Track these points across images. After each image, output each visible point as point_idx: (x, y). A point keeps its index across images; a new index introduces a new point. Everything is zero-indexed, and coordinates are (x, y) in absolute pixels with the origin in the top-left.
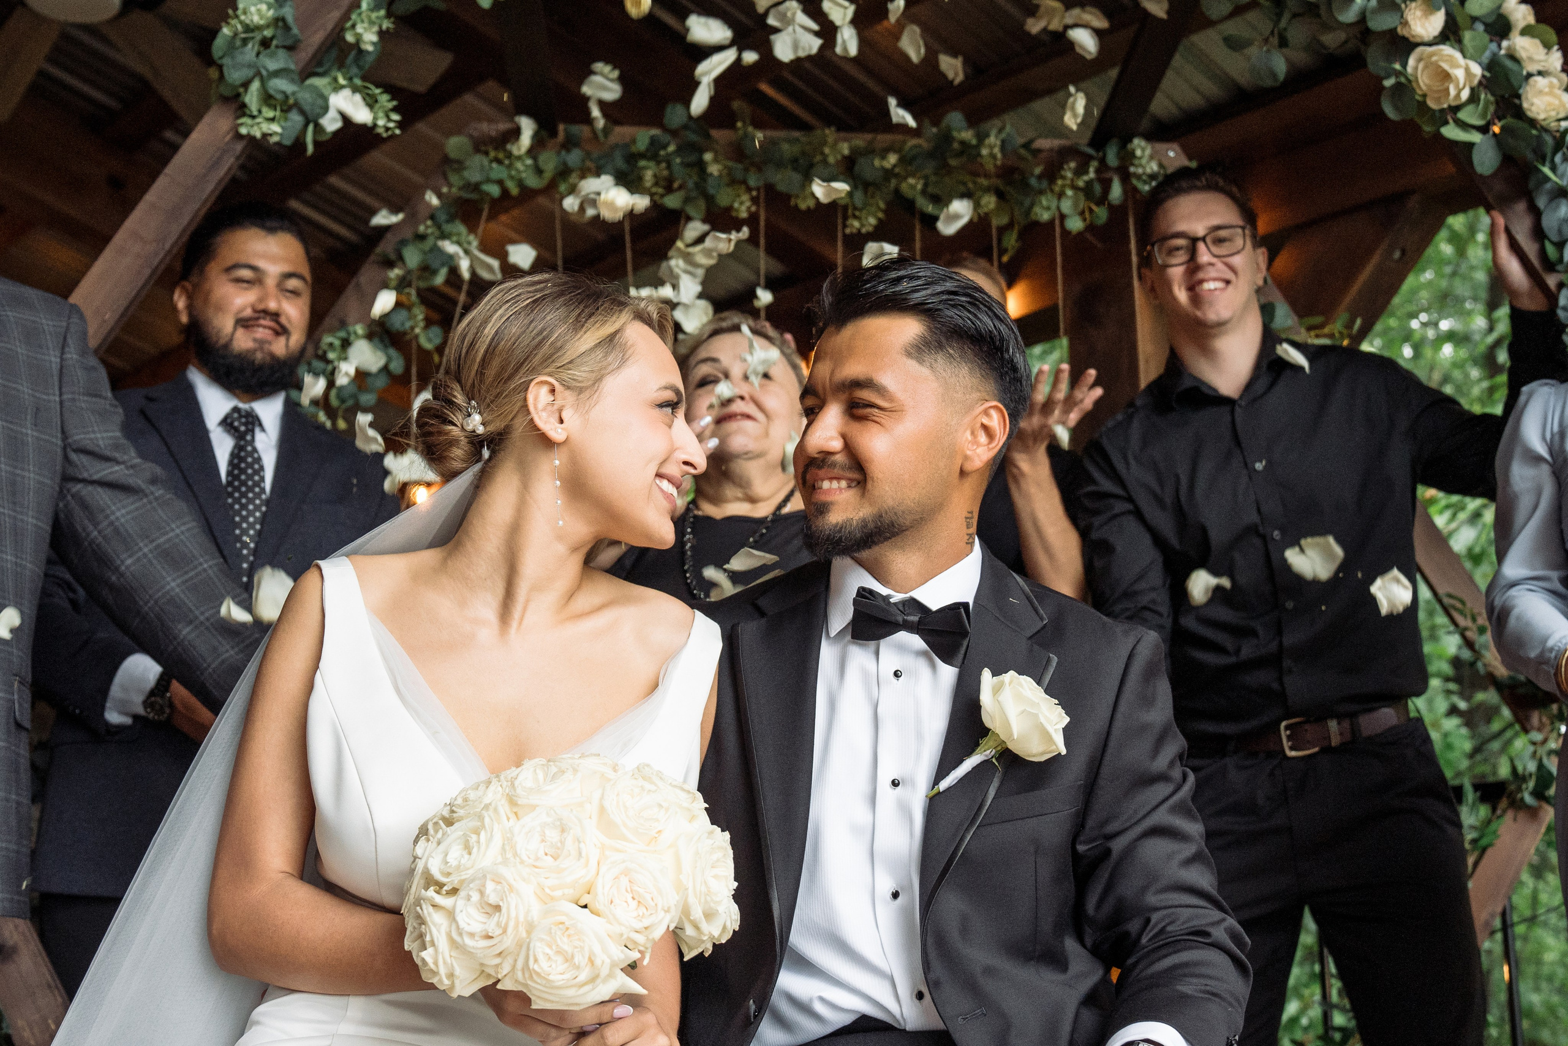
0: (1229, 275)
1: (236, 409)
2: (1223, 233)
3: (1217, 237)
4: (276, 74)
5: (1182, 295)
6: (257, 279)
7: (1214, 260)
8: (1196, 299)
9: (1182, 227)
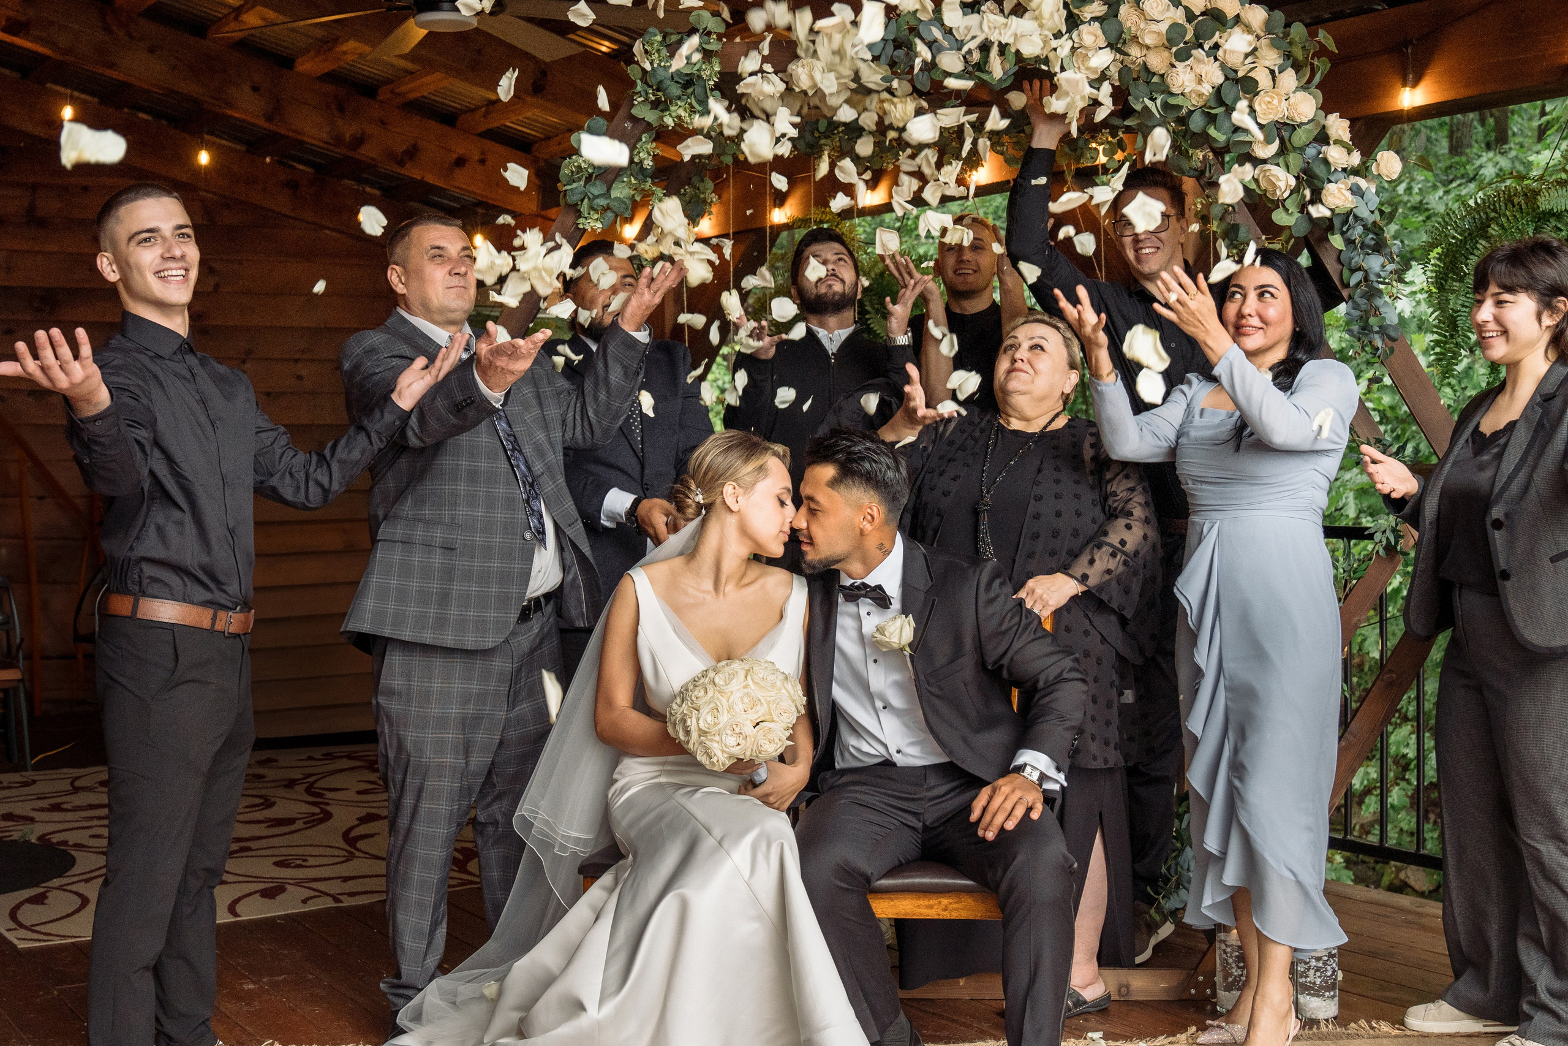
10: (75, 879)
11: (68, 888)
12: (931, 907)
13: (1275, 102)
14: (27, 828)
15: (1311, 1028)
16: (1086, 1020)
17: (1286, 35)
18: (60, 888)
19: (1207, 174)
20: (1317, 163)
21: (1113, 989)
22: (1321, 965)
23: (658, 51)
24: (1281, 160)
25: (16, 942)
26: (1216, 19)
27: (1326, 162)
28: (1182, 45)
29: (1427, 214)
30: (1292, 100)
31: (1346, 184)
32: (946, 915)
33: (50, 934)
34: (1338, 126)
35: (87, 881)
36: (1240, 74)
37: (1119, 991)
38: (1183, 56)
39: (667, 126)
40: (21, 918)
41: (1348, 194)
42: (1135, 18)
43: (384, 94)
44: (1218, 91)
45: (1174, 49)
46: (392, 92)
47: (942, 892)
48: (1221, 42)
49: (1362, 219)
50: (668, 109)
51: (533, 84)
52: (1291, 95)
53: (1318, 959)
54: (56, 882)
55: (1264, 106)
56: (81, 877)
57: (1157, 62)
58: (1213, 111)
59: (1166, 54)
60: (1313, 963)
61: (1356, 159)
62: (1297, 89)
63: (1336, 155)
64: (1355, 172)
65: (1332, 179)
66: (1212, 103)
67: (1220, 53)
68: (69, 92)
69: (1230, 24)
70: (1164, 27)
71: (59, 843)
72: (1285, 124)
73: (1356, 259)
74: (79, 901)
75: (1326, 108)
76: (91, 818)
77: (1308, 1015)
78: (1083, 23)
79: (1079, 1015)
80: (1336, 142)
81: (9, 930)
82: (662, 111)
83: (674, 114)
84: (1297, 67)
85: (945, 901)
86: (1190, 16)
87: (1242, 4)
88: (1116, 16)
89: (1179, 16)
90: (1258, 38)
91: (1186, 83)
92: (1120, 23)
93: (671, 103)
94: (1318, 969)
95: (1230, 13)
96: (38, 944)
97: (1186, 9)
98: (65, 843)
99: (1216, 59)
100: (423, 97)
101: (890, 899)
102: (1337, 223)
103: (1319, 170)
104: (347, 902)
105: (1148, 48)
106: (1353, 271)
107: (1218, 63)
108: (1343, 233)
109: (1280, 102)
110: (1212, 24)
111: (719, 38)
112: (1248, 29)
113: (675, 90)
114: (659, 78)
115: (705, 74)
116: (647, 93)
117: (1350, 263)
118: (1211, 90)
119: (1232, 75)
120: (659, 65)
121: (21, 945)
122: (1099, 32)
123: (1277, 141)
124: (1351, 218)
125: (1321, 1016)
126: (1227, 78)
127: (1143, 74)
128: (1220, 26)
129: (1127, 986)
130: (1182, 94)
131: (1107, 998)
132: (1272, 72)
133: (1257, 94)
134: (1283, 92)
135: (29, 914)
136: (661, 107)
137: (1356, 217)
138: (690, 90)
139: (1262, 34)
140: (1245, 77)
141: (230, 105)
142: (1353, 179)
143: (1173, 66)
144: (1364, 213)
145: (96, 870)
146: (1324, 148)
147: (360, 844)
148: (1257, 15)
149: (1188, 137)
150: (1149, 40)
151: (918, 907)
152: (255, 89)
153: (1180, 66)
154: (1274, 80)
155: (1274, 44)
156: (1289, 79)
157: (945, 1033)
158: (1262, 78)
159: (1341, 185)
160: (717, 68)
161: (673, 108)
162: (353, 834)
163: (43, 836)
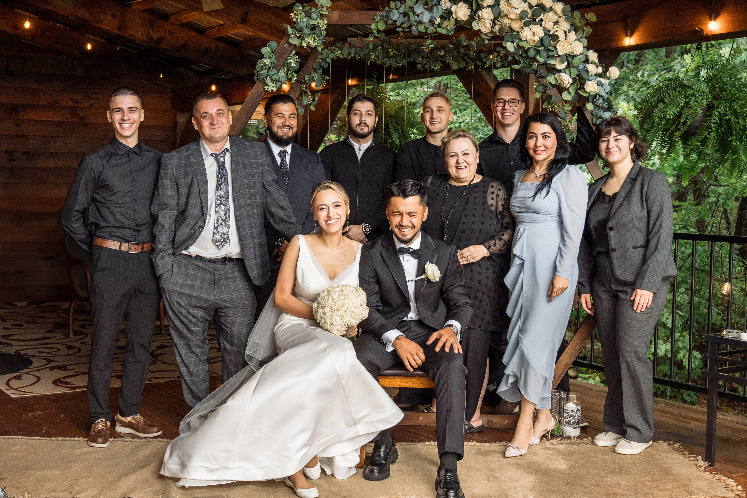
0: (513, 112)
1: (281, 151)
2: (513, 101)
3: (512, 101)
4: (274, 75)
5: (499, 115)
6: (283, 116)
7: (510, 108)
8: (503, 117)
9: (502, 97)
10: (32, 370)
11: (31, 373)
12: (407, 382)
13: (566, 46)
14: (9, 348)
15: (567, 440)
16: (473, 435)
17: (572, 16)
18: (27, 373)
19: (538, 73)
20: (583, 72)
21: (485, 423)
22: (573, 414)
23: (300, 14)
24: (567, 71)
25: (10, 395)
26: (542, 8)
27: (587, 71)
28: (527, 19)
29: (647, 86)
30: (573, 45)
31: (595, 82)
32: (414, 386)
33: (25, 392)
34: (593, 56)
35: (39, 370)
36: (551, 33)
37: (488, 423)
38: (526, 24)
39: (304, 47)
40: (11, 385)
41: (596, 86)
42: (507, 7)
43: (172, 19)
44: (541, 39)
45: (523, 21)
46: (176, 19)
47: (412, 376)
48: (544, 18)
49: (602, 96)
50: (304, 39)
51: (241, 19)
52: (573, 43)
53: (573, 411)
54: (25, 371)
55: (561, 47)
56: (37, 369)
57: (516, 26)
58: (539, 49)
59: (520, 23)
60: (570, 413)
61: (600, 70)
62: (576, 40)
63: (592, 69)
64: (600, 76)
65: (590, 79)
66: (539, 45)
67: (543, 23)
68: (28, 14)
69: (547, 10)
70: (519, 11)
71: (24, 355)
72: (570, 55)
73: (599, 113)
74: (36, 379)
75: (588, 48)
76: (36, 344)
77: (567, 435)
78: (484, 8)
79: (470, 433)
80: (592, 63)
81: (7, 390)
82: (302, 40)
83: (307, 42)
84: (576, 30)
85: (413, 380)
86: (531, 7)
87: (554, 2)
88: (499, 5)
89: (525, 6)
90: (560, 17)
91: (528, 36)
92: (500, 9)
93: (306, 37)
94: (572, 416)
95: (548, 6)
96: (20, 396)
97: (529, 3)
98: (27, 354)
99: (541, 26)
100: (190, 21)
101: (390, 379)
102: (590, 98)
103: (584, 75)
104: (154, 381)
105: (512, 20)
106: (598, 119)
107: (542, 27)
108: (593, 103)
109: (568, 46)
110: (540, 10)
111: (327, 9)
112: (556, 13)
113: (307, 31)
114: (301, 26)
115: (321, 25)
116: (296, 33)
117: (597, 115)
118: (538, 39)
119: (548, 33)
120: (300, 20)
121: (13, 396)
122: (491, 12)
123: (566, 62)
124: (598, 96)
125: (572, 435)
126: (545, 34)
127: (509, 31)
128: (543, 11)
129: (492, 421)
130: (526, 40)
131: (483, 426)
132: (565, 32)
133: (558, 42)
134: (570, 41)
135: (14, 383)
136: (301, 38)
137: (599, 95)
138: (314, 32)
139: (561, 15)
140: (553, 34)
141: (102, 23)
142: (599, 79)
143: (523, 28)
144: (603, 94)
145: (42, 366)
146: (587, 65)
147: (158, 358)
148: (559, 7)
149: (528, 59)
150: (512, 16)
151: (402, 382)
152: (113, 15)
153: (525, 29)
154: (566, 36)
155: (567, 20)
156: (572, 35)
157: (413, 439)
158: (561, 35)
159: (593, 82)
160: (326, 22)
161: (306, 39)
162: (155, 353)
163: (17, 351)
